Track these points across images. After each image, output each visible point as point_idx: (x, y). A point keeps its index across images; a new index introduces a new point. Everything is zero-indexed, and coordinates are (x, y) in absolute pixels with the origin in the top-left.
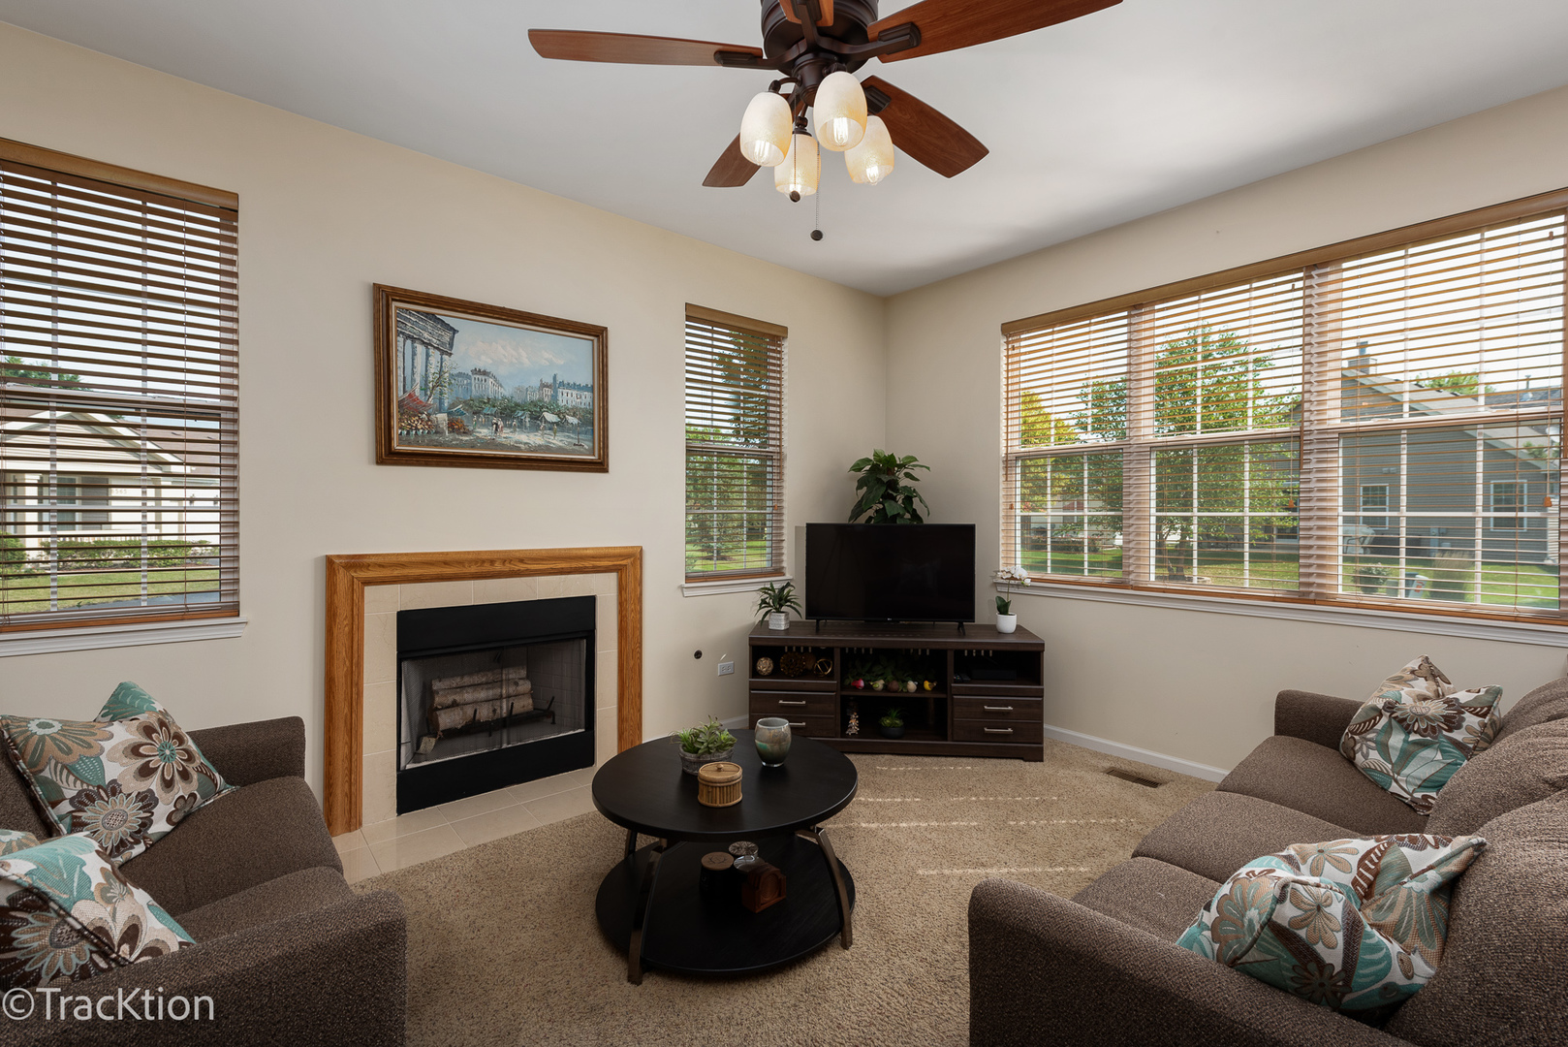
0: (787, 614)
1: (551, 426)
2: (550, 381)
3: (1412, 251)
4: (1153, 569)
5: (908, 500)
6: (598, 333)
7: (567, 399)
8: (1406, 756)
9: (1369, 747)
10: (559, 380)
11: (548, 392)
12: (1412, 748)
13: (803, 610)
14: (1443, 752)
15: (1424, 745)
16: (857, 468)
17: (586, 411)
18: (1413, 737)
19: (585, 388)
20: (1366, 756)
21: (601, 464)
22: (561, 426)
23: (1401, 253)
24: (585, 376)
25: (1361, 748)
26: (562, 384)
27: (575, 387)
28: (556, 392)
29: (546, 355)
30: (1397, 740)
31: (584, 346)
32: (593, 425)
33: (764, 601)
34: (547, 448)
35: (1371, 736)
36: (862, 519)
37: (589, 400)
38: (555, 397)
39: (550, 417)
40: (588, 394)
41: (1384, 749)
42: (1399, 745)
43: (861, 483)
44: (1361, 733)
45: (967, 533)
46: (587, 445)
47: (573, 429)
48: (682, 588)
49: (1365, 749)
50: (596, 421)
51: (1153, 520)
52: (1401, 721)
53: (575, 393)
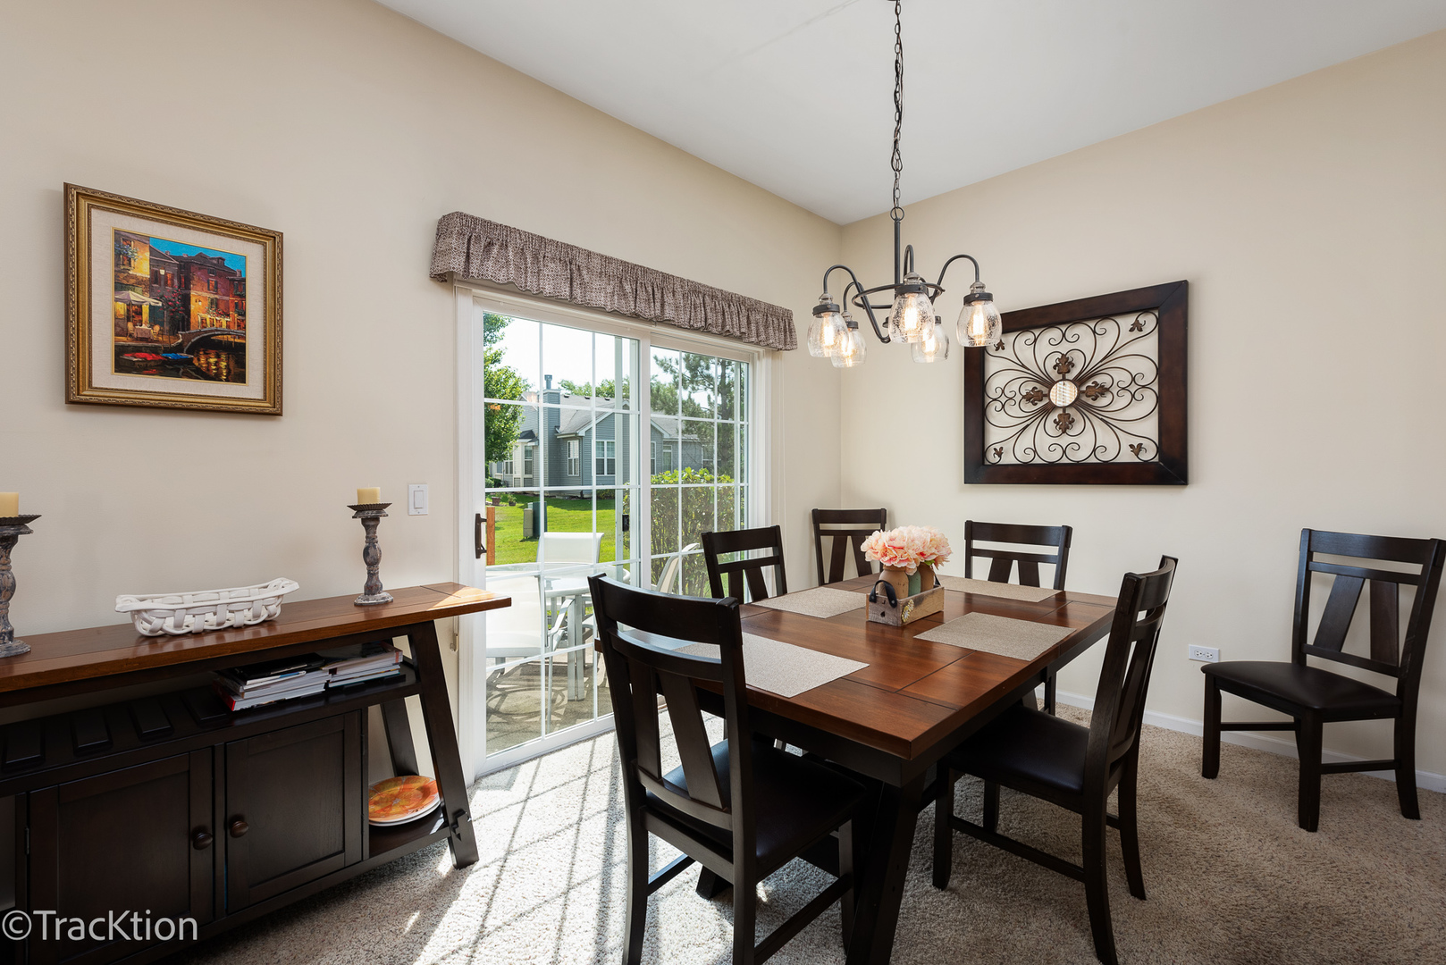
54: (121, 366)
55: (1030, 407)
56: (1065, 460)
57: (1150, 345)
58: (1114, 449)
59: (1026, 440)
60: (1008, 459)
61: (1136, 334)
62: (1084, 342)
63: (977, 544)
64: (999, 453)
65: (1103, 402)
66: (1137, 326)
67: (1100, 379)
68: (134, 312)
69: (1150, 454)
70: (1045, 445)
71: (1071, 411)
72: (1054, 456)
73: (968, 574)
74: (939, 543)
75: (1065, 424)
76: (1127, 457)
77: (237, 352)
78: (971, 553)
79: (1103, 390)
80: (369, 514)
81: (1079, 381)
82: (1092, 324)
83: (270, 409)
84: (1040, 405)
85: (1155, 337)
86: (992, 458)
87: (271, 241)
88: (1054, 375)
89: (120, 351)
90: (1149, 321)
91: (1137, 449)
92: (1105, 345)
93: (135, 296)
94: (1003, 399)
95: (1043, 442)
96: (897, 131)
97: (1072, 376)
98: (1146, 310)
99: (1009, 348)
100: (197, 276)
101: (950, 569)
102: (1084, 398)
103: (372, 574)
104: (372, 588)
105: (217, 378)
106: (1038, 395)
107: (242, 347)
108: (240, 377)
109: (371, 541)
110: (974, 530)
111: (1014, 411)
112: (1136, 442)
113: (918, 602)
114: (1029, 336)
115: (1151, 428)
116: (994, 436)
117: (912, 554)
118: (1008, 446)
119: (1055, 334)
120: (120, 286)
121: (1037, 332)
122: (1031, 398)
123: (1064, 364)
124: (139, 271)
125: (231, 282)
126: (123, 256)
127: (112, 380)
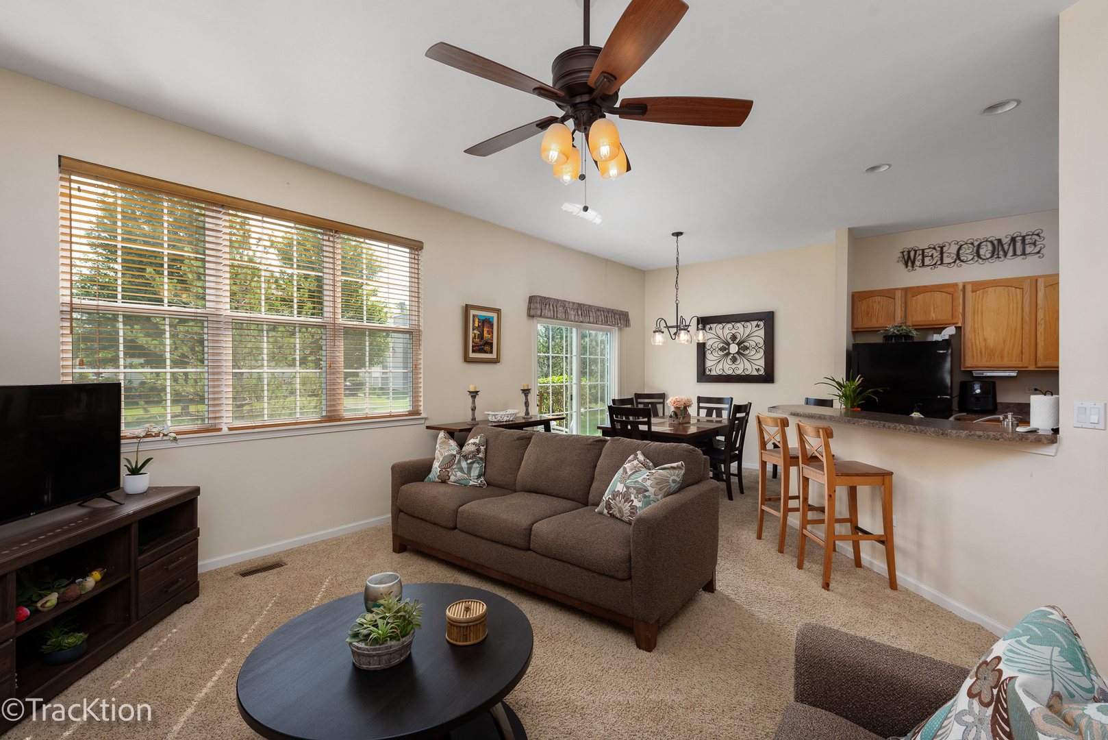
8: (470, 469)
9: (455, 472)
12: (470, 465)
14: (478, 463)
15: (472, 463)
18: (469, 461)
20: (456, 476)
25: (452, 474)
30: (464, 464)
35: (455, 467)
41: (461, 469)
42: (466, 466)
44: (450, 467)
49: (454, 473)
52: (464, 456)
54: (473, 351)
55: (721, 353)
56: (733, 374)
57: (762, 333)
58: (751, 370)
59: (720, 366)
60: (713, 373)
61: (757, 328)
62: (741, 330)
63: (701, 405)
64: (710, 371)
65: (747, 352)
66: (758, 326)
67: (745, 344)
68: (475, 337)
69: (762, 372)
70: (727, 368)
71: (736, 355)
72: (730, 372)
73: (698, 415)
74: (689, 401)
75: (734, 360)
76: (755, 373)
77: (491, 344)
78: (699, 408)
79: (747, 348)
80: (526, 392)
81: (739, 344)
82: (743, 323)
83: (498, 361)
84: (725, 352)
85: (763, 330)
86: (708, 373)
87: (498, 311)
88: (730, 341)
89: (473, 346)
90: (762, 324)
91: (758, 370)
92: (748, 331)
93: (475, 331)
94: (712, 350)
95: (727, 367)
96: (677, 278)
97: (736, 342)
98: (761, 320)
99: (714, 329)
100: (485, 324)
101: (692, 411)
102: (740, 351)
103: (527, 410)
104: (527, 413)
105: (487, 353)
106: (725, 349)
107: (492, 343)
108: (491, 352)
109: (527, 399)
110: (700, 400)
111: (716, 354)
112: (757, 367)
113: (684, 418)
114: (721, 326)
115: (762, 363)
116: (709, 364)
117: (682, 403)
118: (713, 368)
119: (730, 325)
120: (473, 330)
121: (724, 324)
122: (722, 349)
123: (734, 338)
124: (476, 325)
125: (491, 325)
126: (474, 322)
127: (472, 355)
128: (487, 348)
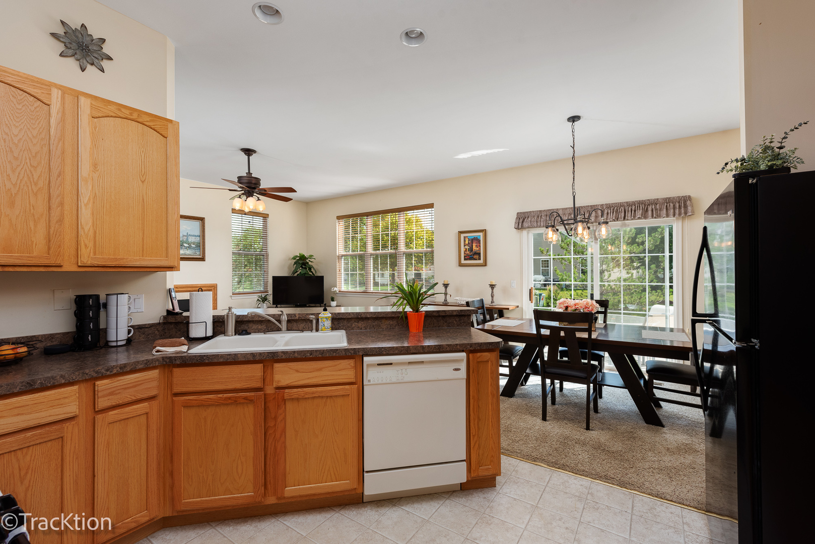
0: (266, 304)
1: (186, 248)
2: (186, 234)
3: (415, 211)
4: (372, 287)
5: (310, 269)
6: (202, 220)
7: (191, 239)
10: (189, 234)
11: (185, 238)
13: (271, 302)
16: (294, 258)
17: (198, 243)
19: (198, 236)
21: (203, 259)
22: (190, 247)
23: (413, 212)
24: (197, 232)
26: (190, 235)
27: (194, 236)
28: (188, 238)
29: (184, 227)
31: (197, 224)
32: (200, 247)
33: (258, 300)
34: (185, 255)
36: (296, 275)
37: (199, 239)
38: (187, 239)
39: (186, 245)
40: (199, 238)
43: (295, 263)
45: (322, 278)
46: (198, 253)
47: (193, 248)
48: (231, 296)
50: (201, 246)
51: (372, 274)
53: (194, 238)
54: (465, 259)
68: (466, 250)
77: (479, 254)
80: (492, 286)
83: (485, 264)
87: (484, 231)
89: (465, 256)
93: (466, 247)
100: (474, 241)
103: (493, 300)
104: (492, 302)
105: (476, 260)
108: (480, 259)
109: (492, 292)
120: (464, 246)
124: (467, 242)
125: (479, 241)
126: (465, 241)
127: (463, 262)
128: (476, 257)
